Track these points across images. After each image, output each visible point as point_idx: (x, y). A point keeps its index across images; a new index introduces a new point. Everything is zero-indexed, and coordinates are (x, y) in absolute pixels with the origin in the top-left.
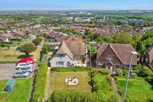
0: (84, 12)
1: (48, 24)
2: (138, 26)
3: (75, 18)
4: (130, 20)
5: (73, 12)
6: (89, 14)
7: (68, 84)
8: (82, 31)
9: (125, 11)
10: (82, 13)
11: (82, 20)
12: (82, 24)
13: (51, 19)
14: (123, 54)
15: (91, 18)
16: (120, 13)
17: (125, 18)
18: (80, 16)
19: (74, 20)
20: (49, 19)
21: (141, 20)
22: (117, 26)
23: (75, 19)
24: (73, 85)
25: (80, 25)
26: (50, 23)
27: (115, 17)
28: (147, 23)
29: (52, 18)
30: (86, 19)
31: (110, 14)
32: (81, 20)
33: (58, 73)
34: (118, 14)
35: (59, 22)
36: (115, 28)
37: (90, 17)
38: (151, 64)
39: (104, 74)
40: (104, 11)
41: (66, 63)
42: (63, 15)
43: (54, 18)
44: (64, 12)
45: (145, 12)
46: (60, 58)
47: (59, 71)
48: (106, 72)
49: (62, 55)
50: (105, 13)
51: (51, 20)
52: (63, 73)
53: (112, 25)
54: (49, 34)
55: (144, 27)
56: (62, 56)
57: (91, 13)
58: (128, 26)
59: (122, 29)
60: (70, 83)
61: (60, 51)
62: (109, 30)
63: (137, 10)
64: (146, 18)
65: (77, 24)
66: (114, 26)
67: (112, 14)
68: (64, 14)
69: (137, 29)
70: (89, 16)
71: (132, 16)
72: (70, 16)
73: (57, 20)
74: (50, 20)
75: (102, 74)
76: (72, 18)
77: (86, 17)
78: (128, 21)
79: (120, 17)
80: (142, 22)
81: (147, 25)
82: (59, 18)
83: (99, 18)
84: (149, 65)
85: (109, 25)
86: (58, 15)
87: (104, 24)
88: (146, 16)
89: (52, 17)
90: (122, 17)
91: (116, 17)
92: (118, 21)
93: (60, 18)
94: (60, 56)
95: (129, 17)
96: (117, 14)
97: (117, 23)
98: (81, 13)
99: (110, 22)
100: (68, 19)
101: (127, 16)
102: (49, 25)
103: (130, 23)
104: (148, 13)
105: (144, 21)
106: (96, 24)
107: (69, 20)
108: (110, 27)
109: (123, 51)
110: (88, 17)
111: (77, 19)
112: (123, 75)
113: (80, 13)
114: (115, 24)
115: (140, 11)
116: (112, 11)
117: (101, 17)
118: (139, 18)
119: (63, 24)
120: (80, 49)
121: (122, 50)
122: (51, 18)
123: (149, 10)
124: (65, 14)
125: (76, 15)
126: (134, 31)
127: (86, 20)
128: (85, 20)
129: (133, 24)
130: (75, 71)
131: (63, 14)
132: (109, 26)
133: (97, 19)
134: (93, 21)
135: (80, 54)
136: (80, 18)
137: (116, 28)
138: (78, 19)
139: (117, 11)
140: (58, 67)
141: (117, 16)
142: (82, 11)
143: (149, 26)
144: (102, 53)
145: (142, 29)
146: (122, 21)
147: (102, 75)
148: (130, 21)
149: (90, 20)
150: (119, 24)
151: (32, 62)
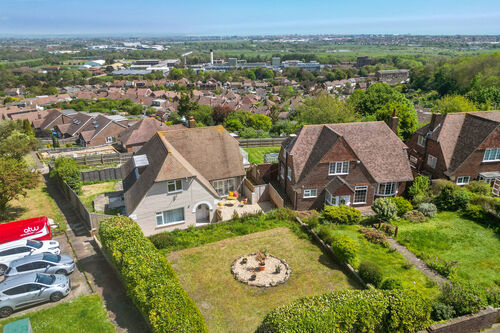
0: (139, 44)
1: (8, 86)
2: (311, 80)
3: (112, 62)
4: (286, 64)
5: (98, 41)
6: (159, 48)
7: (254, 282)
8: (157, 105)
9: (265, 38)
10: (135, 44)
11: (140, 69)
12: (146, 82)
13: (16, 69)
14: (371, 153)
15: (170, 61)
16: (254, 46)
17: (271, 60)
18: (130, 55)
19: (109, 70)
20: (9, 71)
21: (314, 63)
22: (258, 83)
23: (114, 66)
24: (280, 283)
25: (140, 86)
26: (17, 85)
27: (242, 57)
28: (333, 71)
29: (22, 65)
30: (153, 64)
31: (226, 48)
32: (135, 69)
33: (186, 252)
34: (251, 48)
35: (52, 76)
36: (252, 88)
37: (165, 59)
38: (452, 170)
39: (345, 223)
40: (203, 39)
41: (194, 210)
42: (63, 52)
43: (27, 64)
44: (65, 44)
45: (318, 42)
46: (171, 197)
47: (185, 245)
48: (349, 216)
49: (177, 185)
50: (210, 45)
51: (19, 73)
52: (205, 247)
53: (243, 81)
54: (42, 120)
55: (328, 83)
56: (179, 187)
57: (164, 46)
58: (286, 81)
59: (273, 92)
60: (264, 279)
61: (169, 170)
62: (237, 96)
63: (295, 36)
64: (323, 56)
65: (128, 83)
66: (248, 83)
67: (230, 47)
68: (67, 49)
69: (313, 89)
70: (161, 56)
71: (287, 52)
72: (92, 56)
73: (45, 72)
74: (15, 73)
75: (340, 223)
76: (102, 62)
77: (152, 57)
78: (282, 67)
79: (258, 57)
80: (318, 68)
81: (333, 74)
82: (49, 66)
83: (195, 61)
84: (447, 173)
85: (233, 81)
86: (44, 54)
87: (217, 78)
88: (324, 51)
89: (18, 62)
90: (262, 55)
91: (246, 55)
92: (255, 66)
93: (53, 63)
94: (171, 188)
95: (283, 55)
96: (244, 46)
97: (253, 73)
98: (131, 44)
99: (235, 72)
100: (88, 66)
101: (275, 52)
102: (12, 90)
103: (289, 73)
104: (326, 43)
105: (322, 66)
106: (191, 79)
107: (91, 69)
108: (239, 87)
109: (368, 143)
110: (158, 57)
111: (120, 65)
112: (398, 215)
113: (126, 44)
114: (249, 77)
115: (305, 37)
116: (228, 38)
117: (202, 58)
118: (308, 59)
119: (73, 84)
120: (225, 156)
121: (364, 140)
122: (16, 66)
123: (326, 36)
124: (72, 48)
125: (113, 51)
126: (305, 93)
127: (155, 68)
128: (150, 68)
129: (298, 75)
130: (244, 234)
131: (61, 49)
132: (233, 83)
133: (188, 63)
134: (180, 71)
135: (229, 172)
136: (130, 61)
137: (255, 88)
138: (124, 66)
139: (242, 38)
140: (170, 230)
141: (248, 54)
142: (133, 40)
143: (339, 79)
144: (308, 156)
145: (323, 87)
146: (267, 67)
147: (342, 228)
148: (286, 66)
149: (168, 69)
150: (260, 75)
151: (44, 231)
